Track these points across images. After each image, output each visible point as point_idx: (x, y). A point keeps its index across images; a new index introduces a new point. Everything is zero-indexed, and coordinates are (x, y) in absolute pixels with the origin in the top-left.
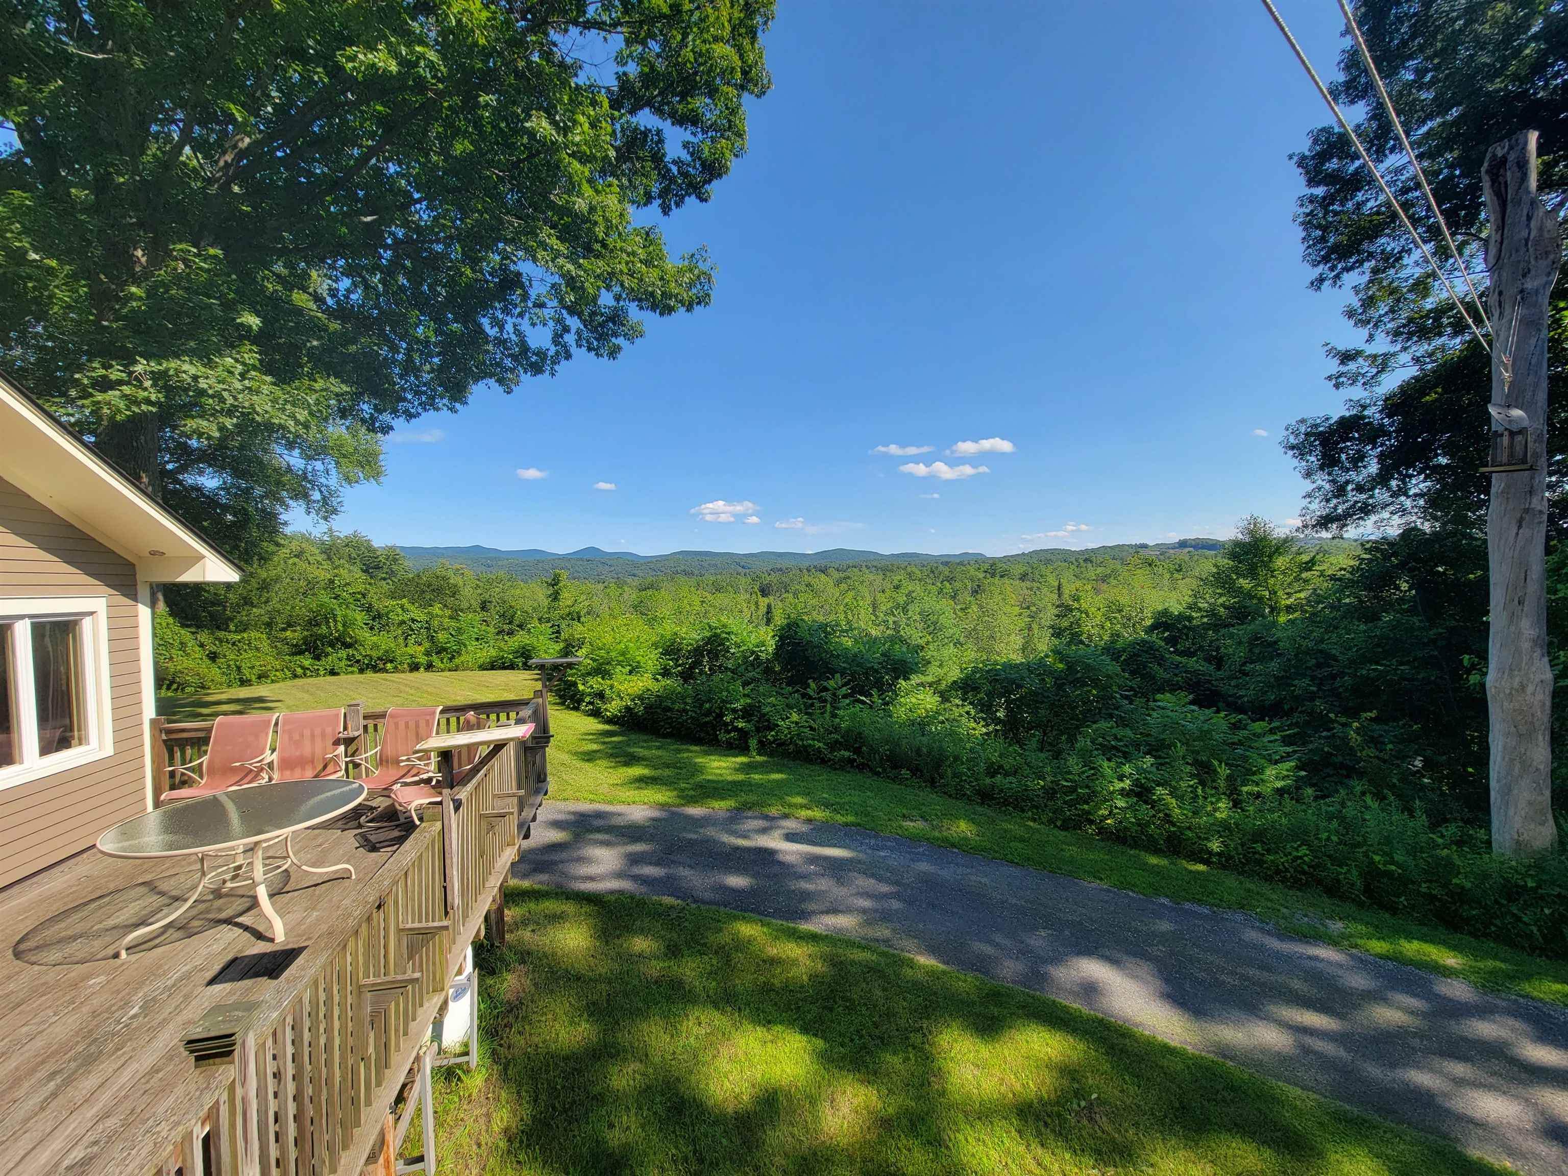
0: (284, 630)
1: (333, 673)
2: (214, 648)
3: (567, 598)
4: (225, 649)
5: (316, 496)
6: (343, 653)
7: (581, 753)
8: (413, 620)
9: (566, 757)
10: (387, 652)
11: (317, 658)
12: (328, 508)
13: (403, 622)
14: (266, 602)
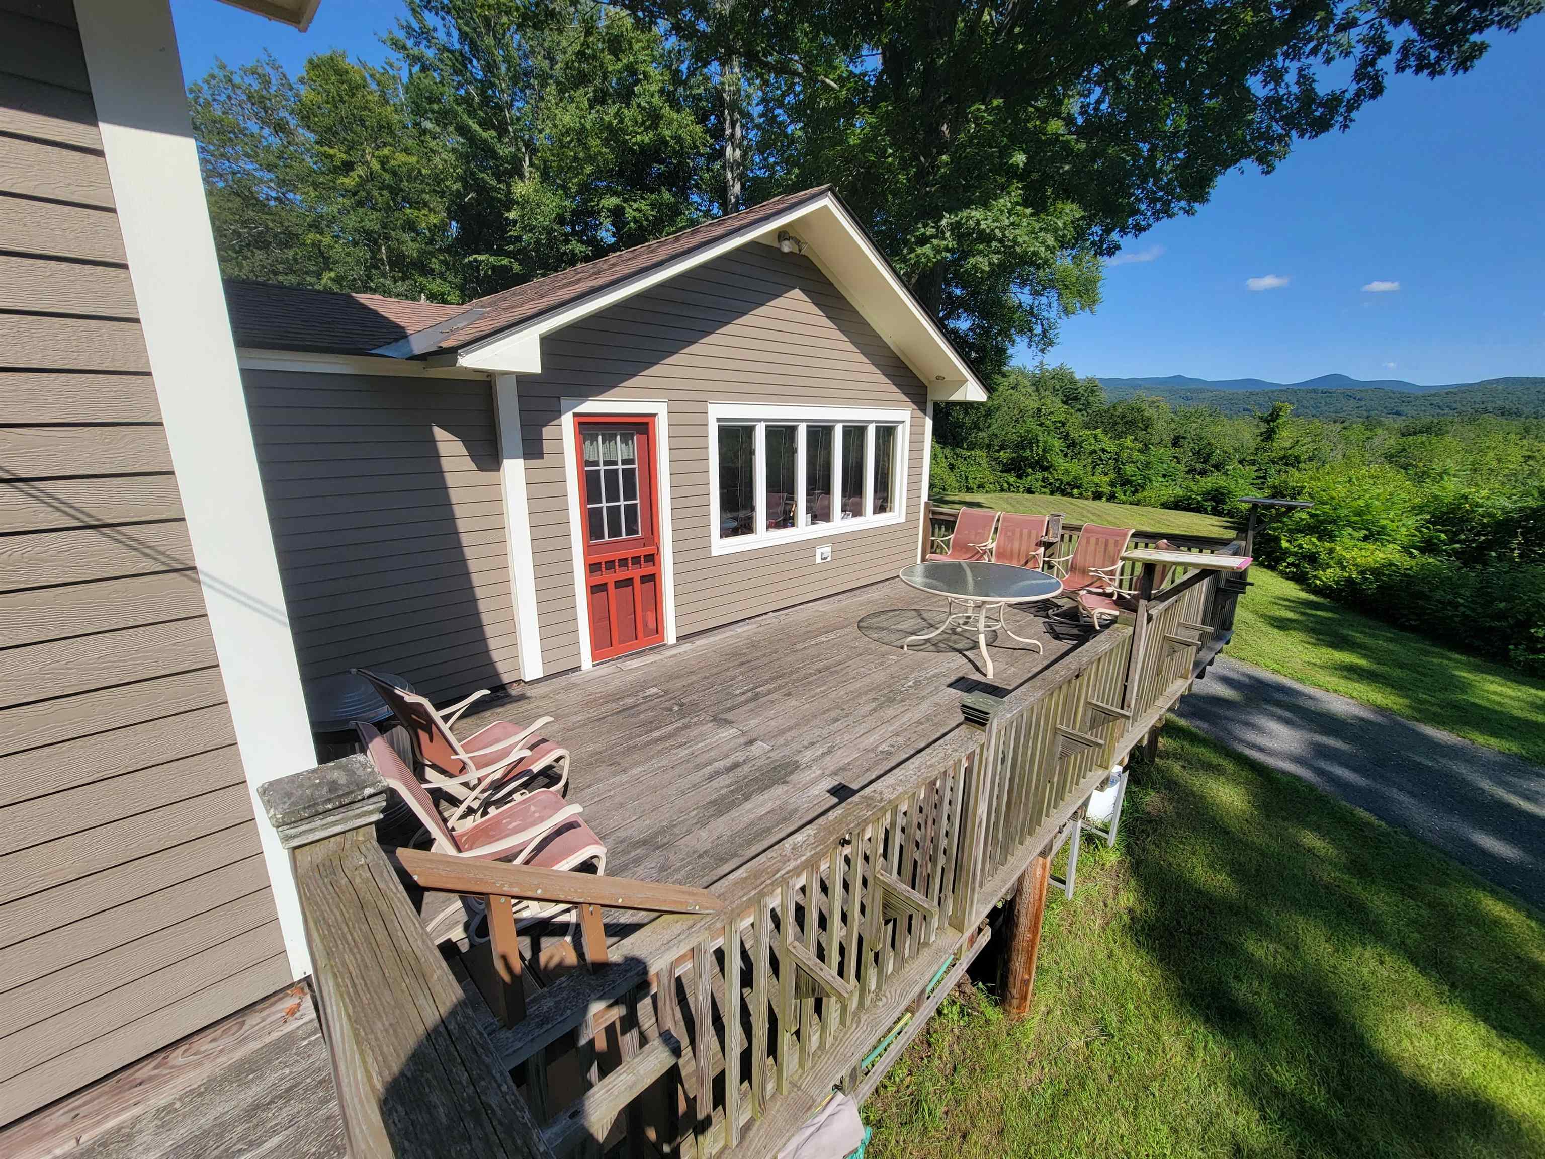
0: (998, 451)
1: (1030, 491)
2: (952, 461)
3: (1284, 438)
4: (959, 463)
5: (1038, 329)
6: (1039, 476)
7: (1269, 617)
8: (1103, 450)
9: (1250, 617)
10: (1075, 478)
11: (1020, 477)
12: (1046, 341)
13: (1094, 452)
14: (989, 426)
